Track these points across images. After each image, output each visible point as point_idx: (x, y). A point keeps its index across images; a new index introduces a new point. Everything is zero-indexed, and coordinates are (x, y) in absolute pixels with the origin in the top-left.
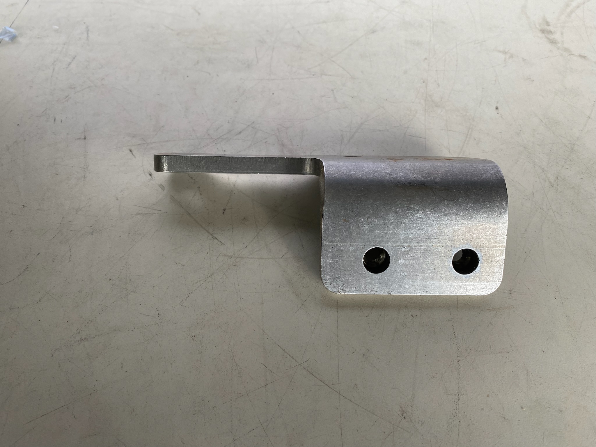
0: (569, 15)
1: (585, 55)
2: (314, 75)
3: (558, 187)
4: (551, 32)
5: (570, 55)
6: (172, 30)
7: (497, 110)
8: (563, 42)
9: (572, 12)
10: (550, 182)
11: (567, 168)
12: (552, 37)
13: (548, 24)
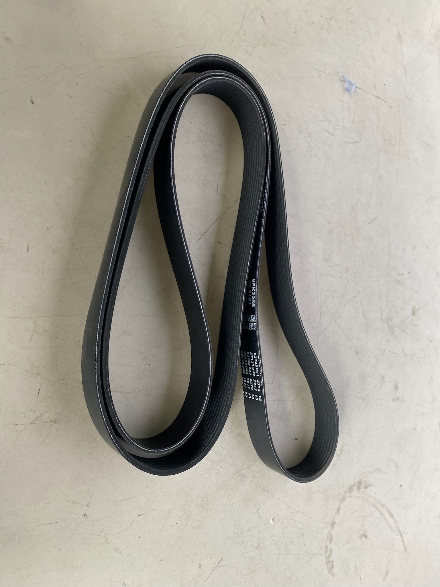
0: (374, 505)
1: (340, 512)
2: (320, 306)
3: (237, 476)
4: (359, 488)
5: (340, 500)
6: (356, 203)
7: (294, 439)
8: (351, 497)
9: (377, 508)
10: (240, 471)
11: (250, 484)
12: (355, 489)
13: (366, 487)
